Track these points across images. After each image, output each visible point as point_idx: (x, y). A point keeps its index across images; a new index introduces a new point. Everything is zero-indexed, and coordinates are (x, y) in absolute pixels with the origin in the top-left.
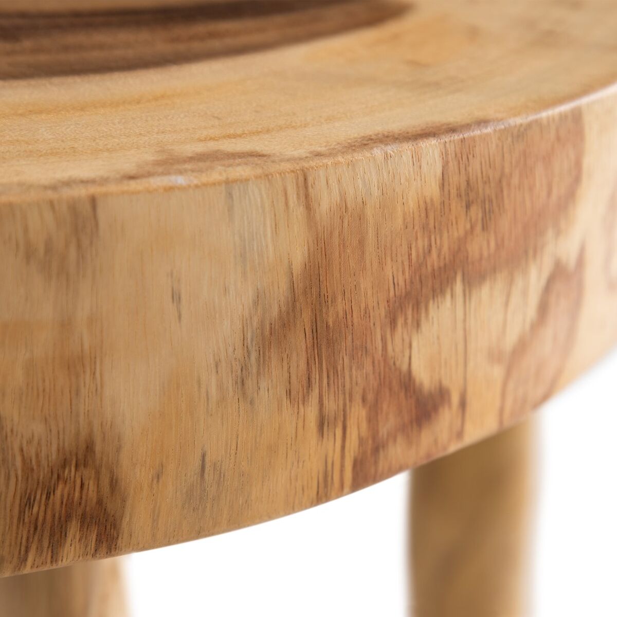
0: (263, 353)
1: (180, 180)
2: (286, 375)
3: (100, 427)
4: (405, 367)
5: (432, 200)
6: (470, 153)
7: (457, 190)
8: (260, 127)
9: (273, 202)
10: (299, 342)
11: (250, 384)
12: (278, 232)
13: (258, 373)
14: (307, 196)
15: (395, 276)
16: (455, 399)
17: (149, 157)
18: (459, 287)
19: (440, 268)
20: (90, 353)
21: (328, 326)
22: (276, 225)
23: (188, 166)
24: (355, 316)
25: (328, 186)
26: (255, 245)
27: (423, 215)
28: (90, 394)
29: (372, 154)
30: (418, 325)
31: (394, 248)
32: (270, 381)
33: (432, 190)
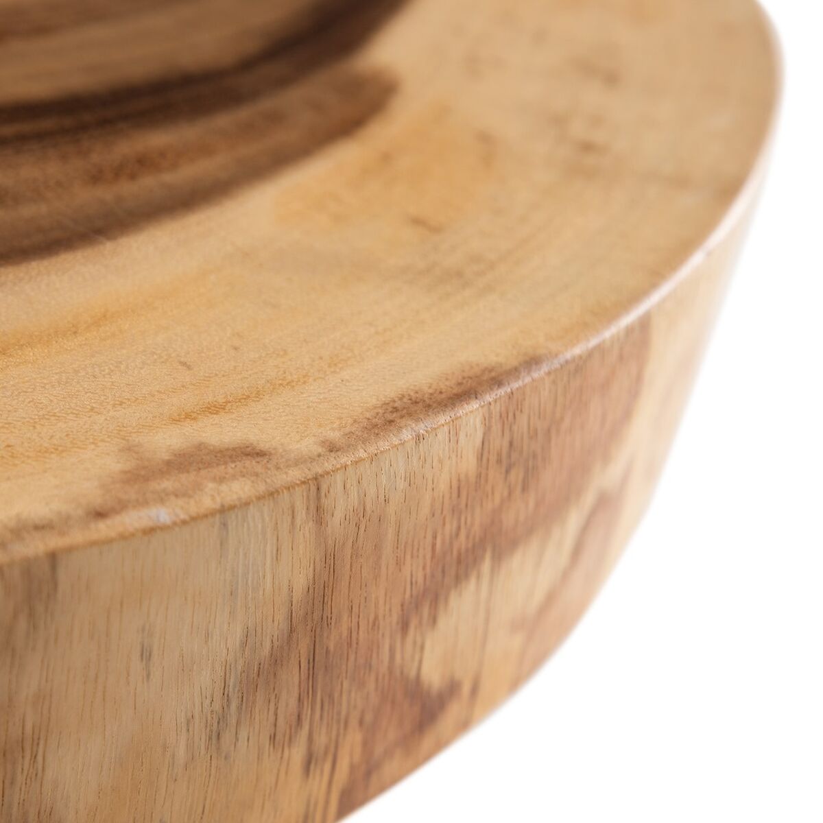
0: (247, 699)
1: (162, 514)
2: (272, 718)
3: (37, 816)
4: (413, 674)
5: (467, 476)
6: (518, 409)
7: (498, 454)
8: (246, 385)
9: (277, 524)
10: (291, 678)
11: (227, 737)
12: (279, 558)
13: (238, 723)
14: (318, 508)
15: (414, 573)
16: (466, 688)
17: (114, 464)
18: (486, 566)
19: (467, 550)
20: (33, 734)
21: (327, 651)
22: (277, 550)
23: (167, 484)
24: (361, 633)
25: (345, 492)
26: (250, 579)
27: (455, 495)
28: (29, 780)
29: (401, 440)
30: (434, 620)
31: (416, 543)
32: (251, 730)
33: (469, 463)
